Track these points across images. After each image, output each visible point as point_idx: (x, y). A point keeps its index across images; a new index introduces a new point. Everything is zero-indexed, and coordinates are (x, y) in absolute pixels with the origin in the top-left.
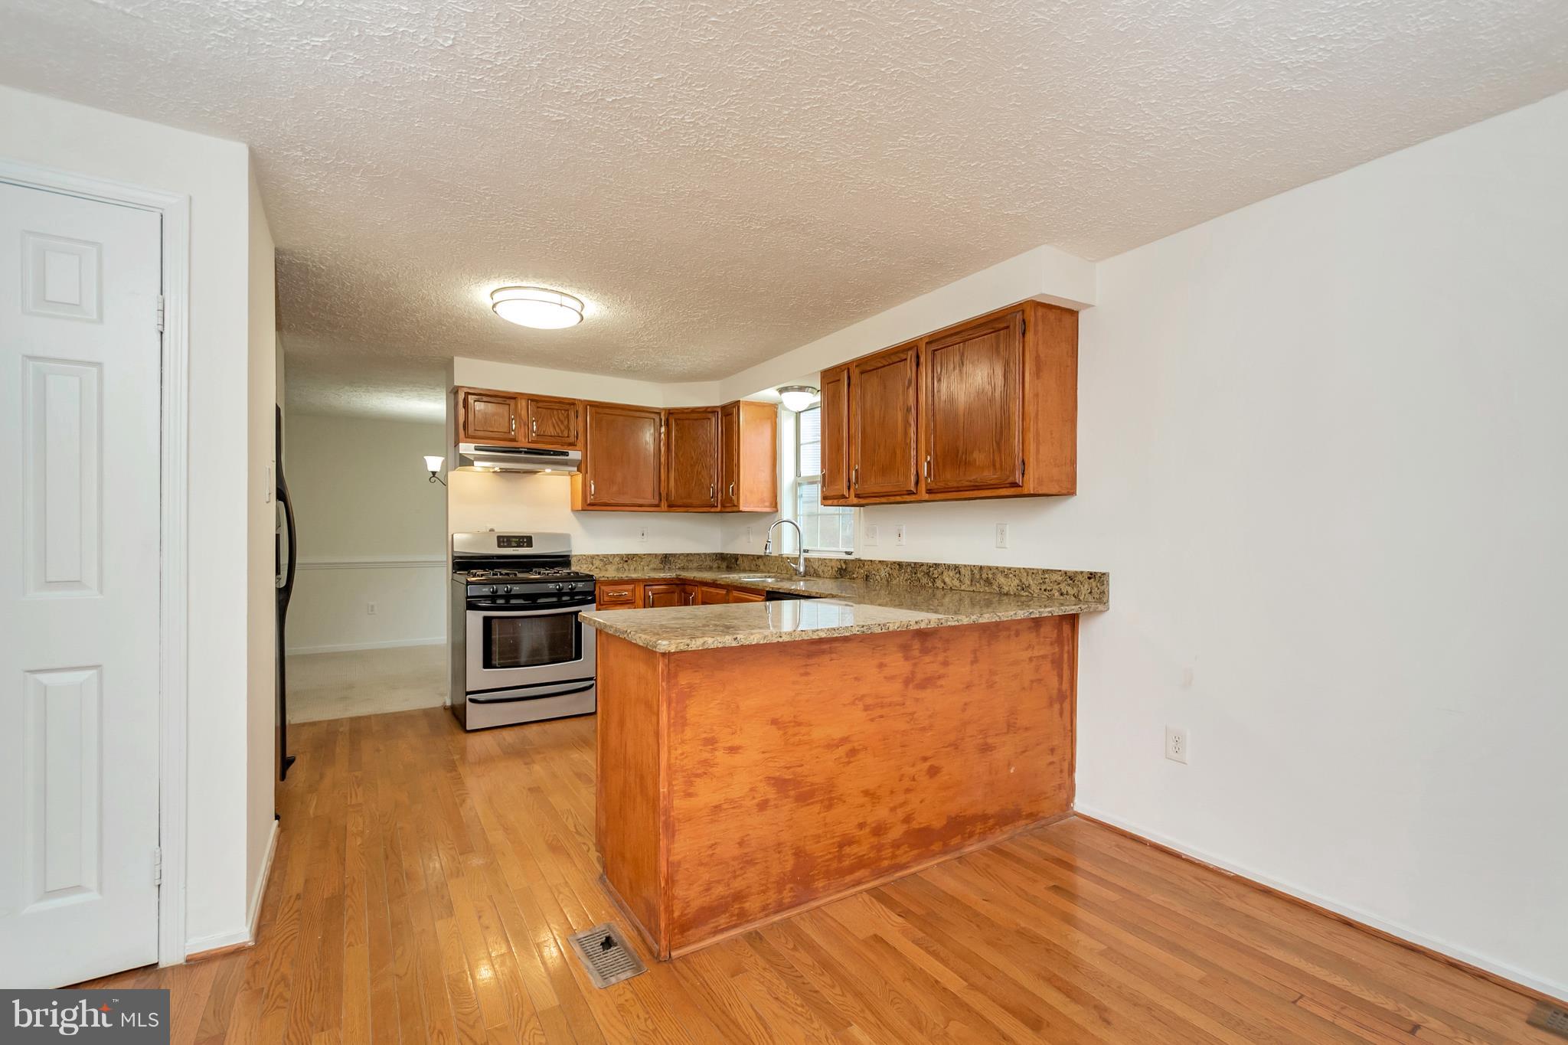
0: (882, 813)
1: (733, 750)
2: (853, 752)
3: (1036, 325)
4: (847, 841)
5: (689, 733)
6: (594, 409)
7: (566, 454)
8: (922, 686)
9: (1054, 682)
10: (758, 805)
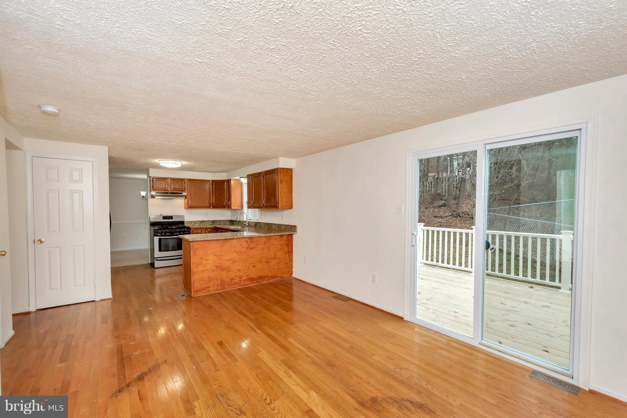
0: (241, 274)
1: (207, 260)
2: (234, 262)
3: (280, 173)
4: (232, 279)
5: (197, 257)
6: (190, 181)
7: (182, 194)
8: (251, 249)
9: (287, 249)
10: (212, 270)
